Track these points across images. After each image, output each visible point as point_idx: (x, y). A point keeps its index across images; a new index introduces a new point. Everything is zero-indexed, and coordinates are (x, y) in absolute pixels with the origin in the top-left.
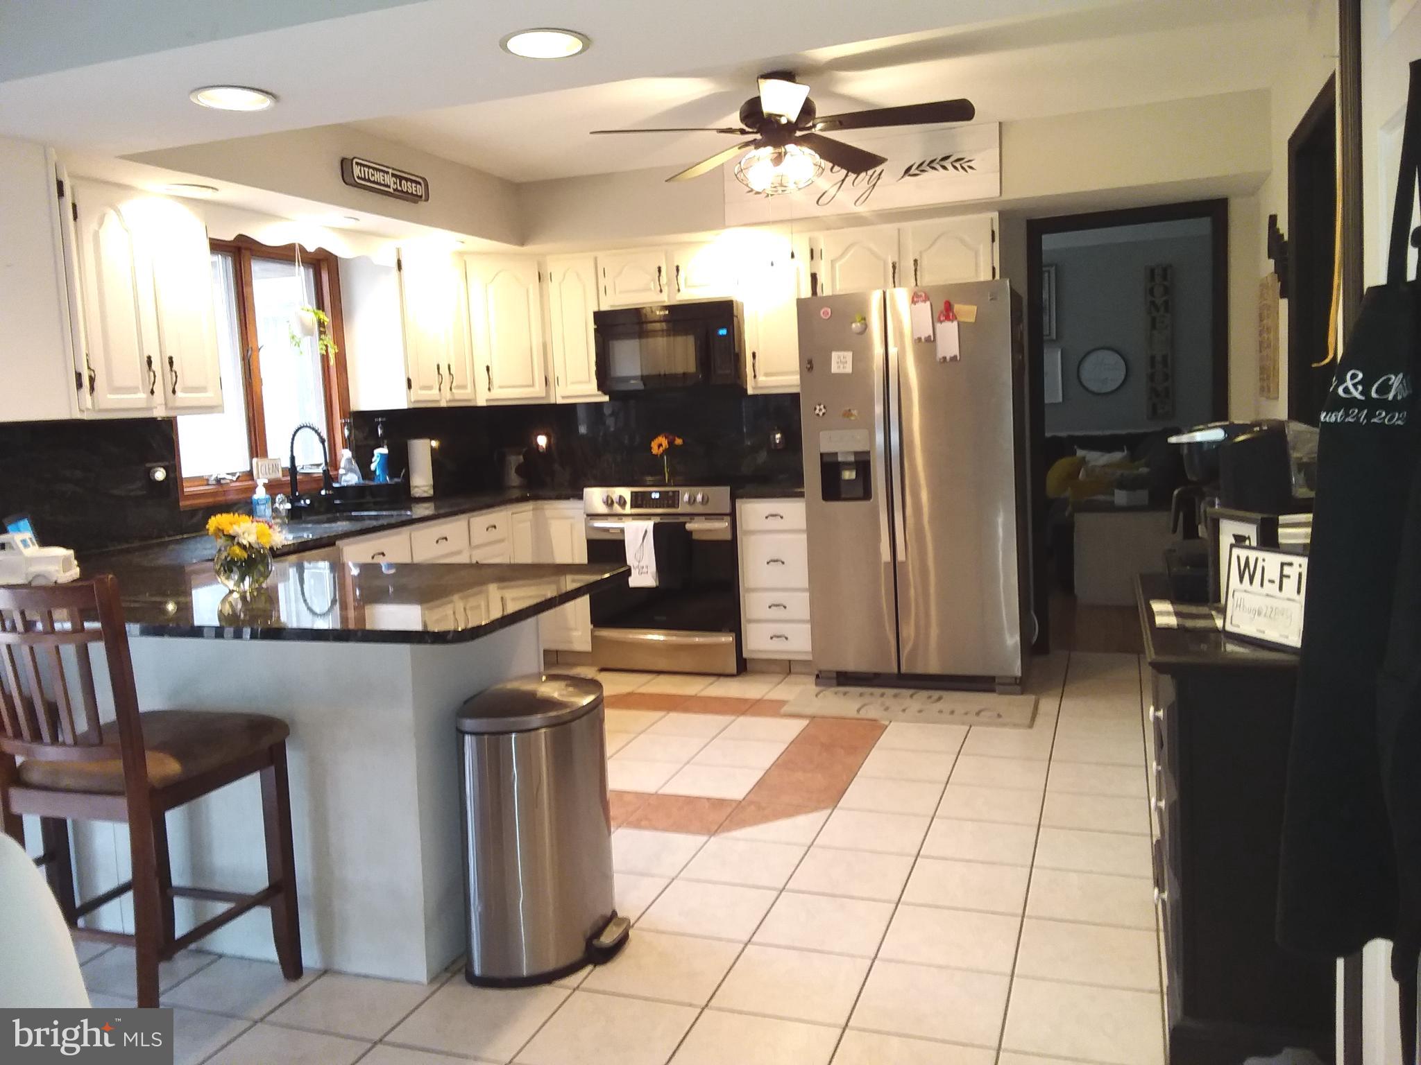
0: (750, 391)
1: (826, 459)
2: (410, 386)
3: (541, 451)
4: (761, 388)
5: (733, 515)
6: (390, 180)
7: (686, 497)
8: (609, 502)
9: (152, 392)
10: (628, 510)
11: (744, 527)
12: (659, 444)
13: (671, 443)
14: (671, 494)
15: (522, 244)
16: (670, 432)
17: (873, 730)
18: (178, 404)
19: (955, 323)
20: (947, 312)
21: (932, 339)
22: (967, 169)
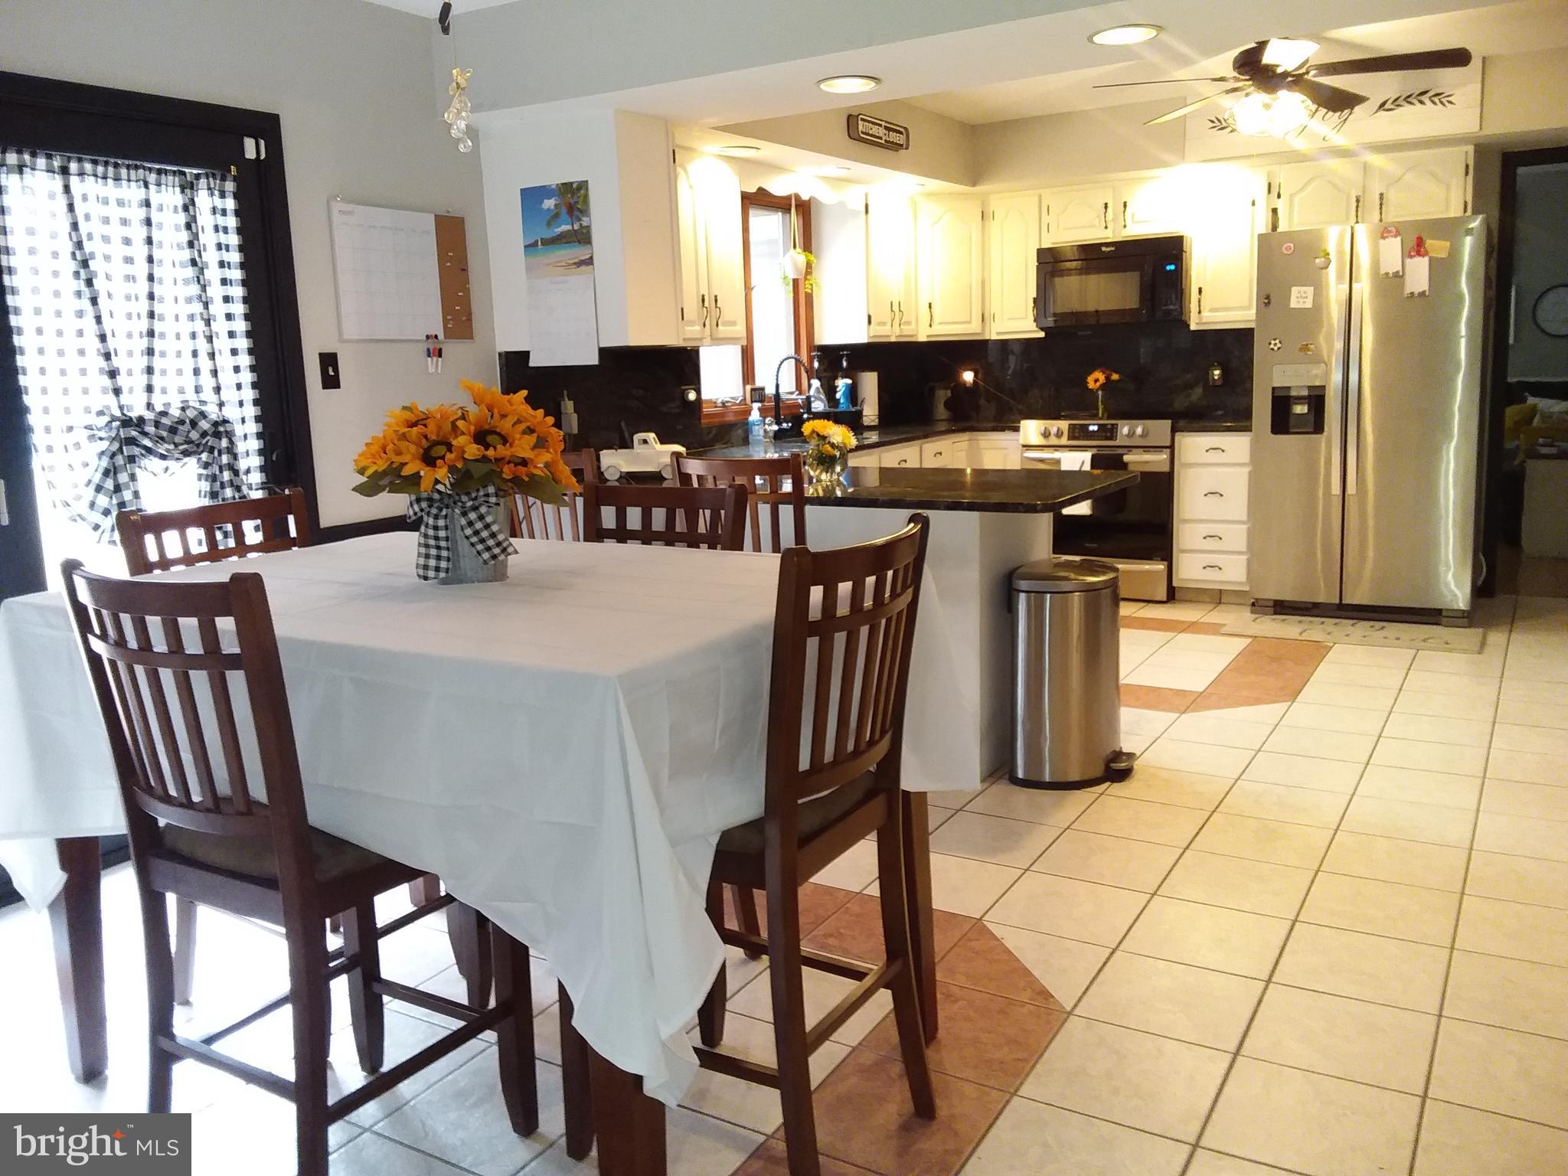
0: (1193, 327)
1: (1279, 393)
2: (870, 322)
3: (968, 385)
4: (1205, 323)
5: (1172, 447)
6: (881, 132)
7: (1125, 430)
8: (1046, 434)
9: (704, 325)
10: (1064, 441)
11: (1183, 460)
12: (1096, 379)
13: (1107, 378)
14: (1109, 426)
15: (974, 184)
16: (1106, 366)
17: (1317, 652)
18: (720, 336)
19: (1426, 259)
20: (1418, 248)
21: (1401, 274)
22: (1447, 104)
